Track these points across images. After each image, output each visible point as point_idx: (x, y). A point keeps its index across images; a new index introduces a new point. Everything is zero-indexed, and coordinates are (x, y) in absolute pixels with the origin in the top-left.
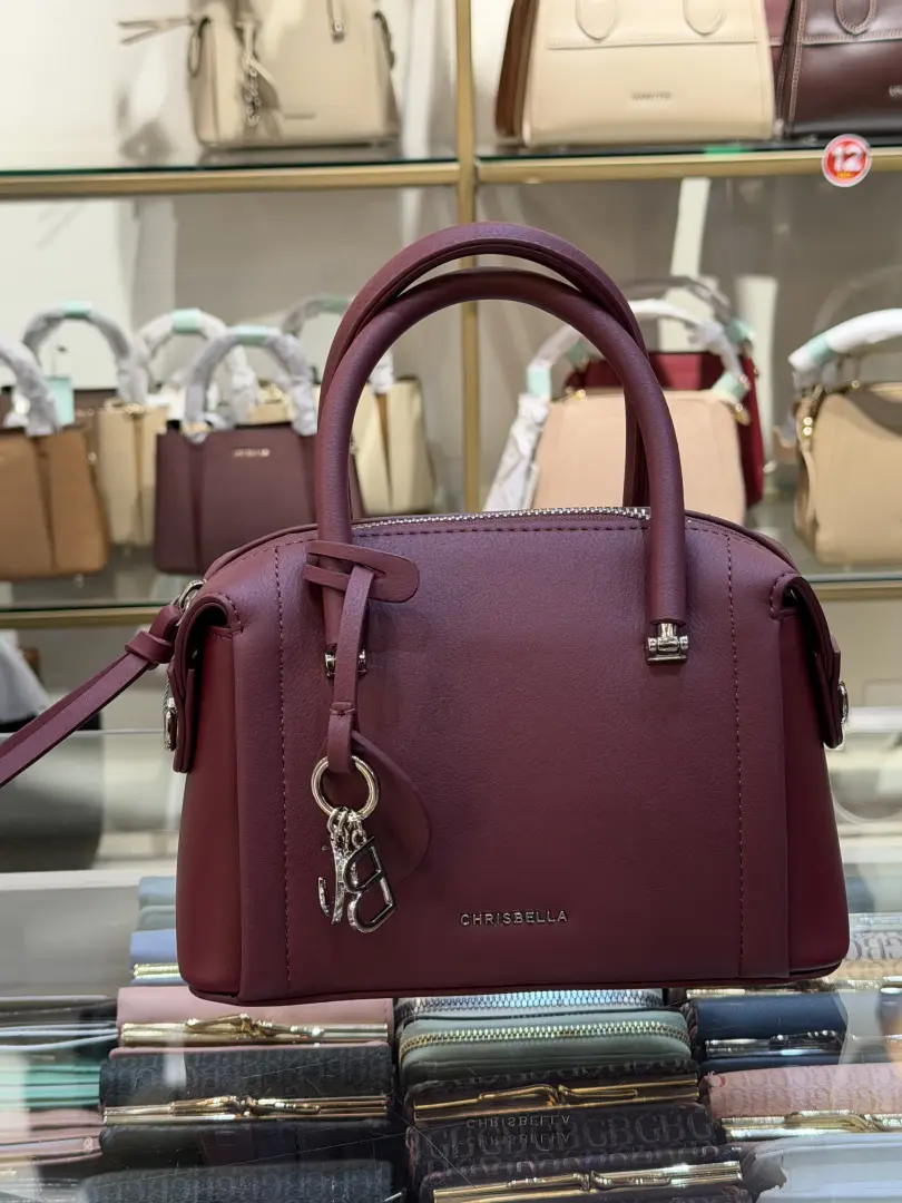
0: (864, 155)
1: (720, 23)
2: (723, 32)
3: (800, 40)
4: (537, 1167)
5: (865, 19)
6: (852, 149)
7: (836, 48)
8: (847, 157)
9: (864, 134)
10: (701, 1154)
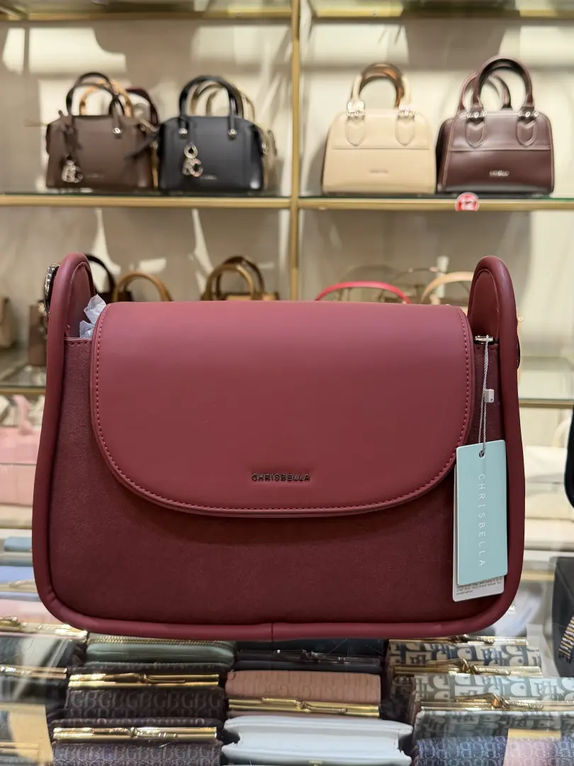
0: (475, 203)
1: (411, 140)
2: (413, 144)
3: (449, 148)
4: (108, 722)
5: (479, 140)
6: (470, 200)
7: (466, 153)
8: (467, 203)
9: (478, 193)
10: (194, 722)
